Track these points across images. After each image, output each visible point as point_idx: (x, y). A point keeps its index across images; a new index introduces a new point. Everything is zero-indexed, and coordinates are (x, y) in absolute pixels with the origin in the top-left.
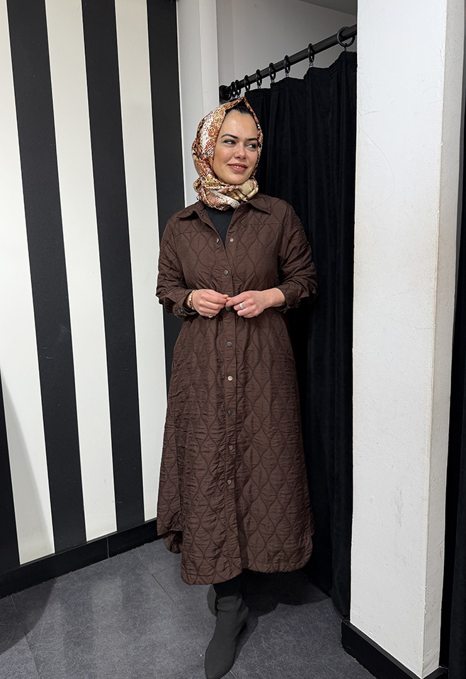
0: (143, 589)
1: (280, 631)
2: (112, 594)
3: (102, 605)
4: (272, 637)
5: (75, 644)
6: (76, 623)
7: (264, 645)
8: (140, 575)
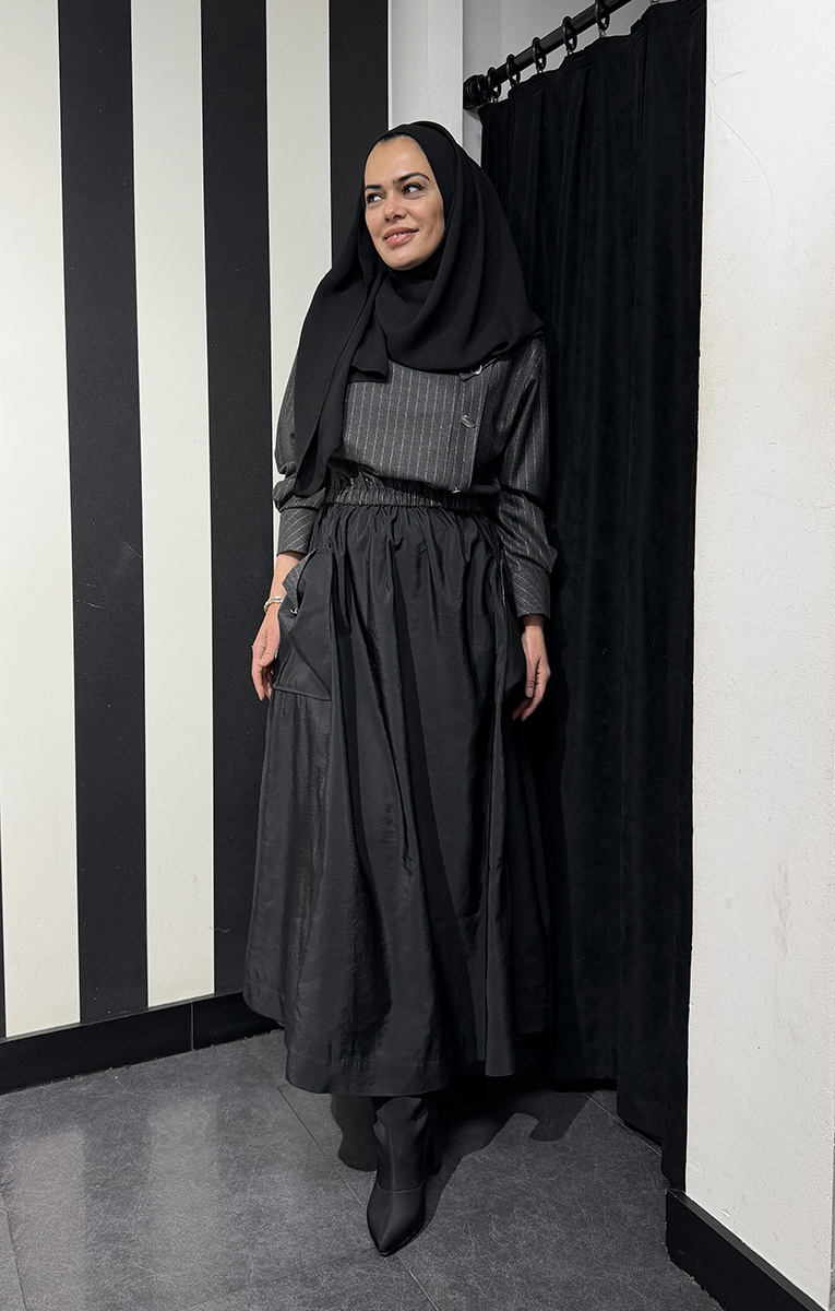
0: (254, 1111)
1: (534, 1212)
2: (188, 1115)
3: (164, 1132)
4: (514, 1221)
5: (94, 1197)
6: (105, 1158)
7: (495, 1234)
8: (251, 1086)
